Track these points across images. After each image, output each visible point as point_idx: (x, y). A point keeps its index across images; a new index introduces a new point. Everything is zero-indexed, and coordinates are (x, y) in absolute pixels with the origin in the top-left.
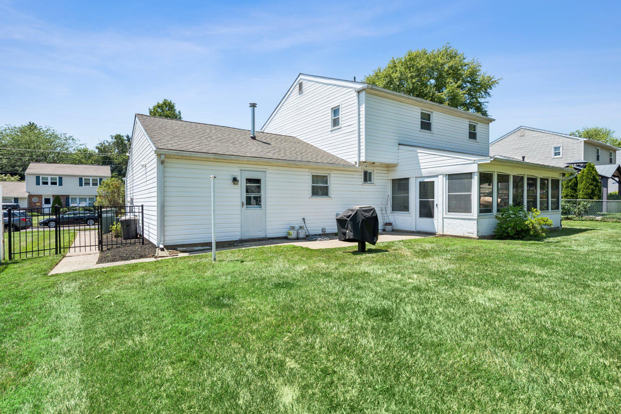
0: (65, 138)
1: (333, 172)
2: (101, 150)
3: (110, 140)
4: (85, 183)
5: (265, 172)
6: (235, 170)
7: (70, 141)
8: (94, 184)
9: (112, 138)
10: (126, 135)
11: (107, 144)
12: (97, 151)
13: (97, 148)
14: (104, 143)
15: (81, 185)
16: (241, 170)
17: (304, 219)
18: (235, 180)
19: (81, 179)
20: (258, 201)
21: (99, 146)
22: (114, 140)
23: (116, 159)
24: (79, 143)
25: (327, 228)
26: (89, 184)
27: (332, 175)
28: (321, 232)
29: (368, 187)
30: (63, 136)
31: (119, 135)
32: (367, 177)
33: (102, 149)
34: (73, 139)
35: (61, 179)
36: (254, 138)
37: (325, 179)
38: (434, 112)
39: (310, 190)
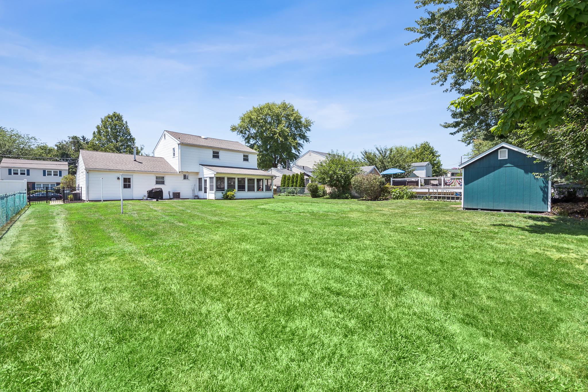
0: (27, 138)
2: (59, 147)
3: (67, 140)
4: (48, 174)
5: (132, 175)
6: (119, 175)
7: (33, 140)
8: (54, 175)
9: (69, 139)
10: (82, 136)
11: (65, 143)
12: (56, 148)
13: (56, 146)
14: (62, 142)
15: (44, 175)
18: (118, 178)
19: (44, 172)
20: (129, 186)
21: (58, 144)
22: (71, 140)
23: (73, 155)
24: (40, 142)
26: (51, 174)
27: (166, 176)
29: (186, 181)
30: (26, 136)
31: (76, 137)
32: (185, 177)
33: (61, 147)
34: (35, 139)
35: (28, 171)
36: (135, 161)
37: (163, 178)
38: (221, 151)
39: (155, 182)
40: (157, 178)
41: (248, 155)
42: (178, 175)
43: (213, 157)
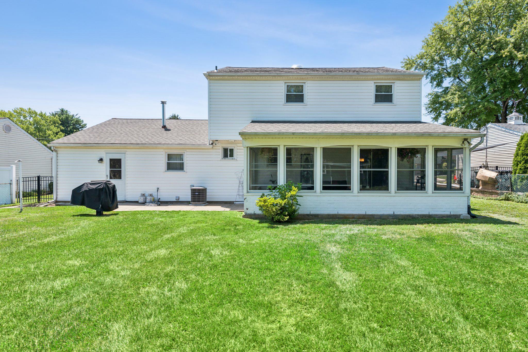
1: (188, 150)
5: (125, 153)
6: (102, 153)
16: (106, 153)
17: (158, 188)
18: (101, 160)
25: (180, 197)
27: (186, 153)
28: (174, 200)
29: (228, 162)
32: (228, 153)
36: (164, 127)
37: (180, 156)
38: (309, 82)
39: (164, 166)
40: (170, 157)
41: (391, 86)
42: (211, 150)
43: (287, 101)
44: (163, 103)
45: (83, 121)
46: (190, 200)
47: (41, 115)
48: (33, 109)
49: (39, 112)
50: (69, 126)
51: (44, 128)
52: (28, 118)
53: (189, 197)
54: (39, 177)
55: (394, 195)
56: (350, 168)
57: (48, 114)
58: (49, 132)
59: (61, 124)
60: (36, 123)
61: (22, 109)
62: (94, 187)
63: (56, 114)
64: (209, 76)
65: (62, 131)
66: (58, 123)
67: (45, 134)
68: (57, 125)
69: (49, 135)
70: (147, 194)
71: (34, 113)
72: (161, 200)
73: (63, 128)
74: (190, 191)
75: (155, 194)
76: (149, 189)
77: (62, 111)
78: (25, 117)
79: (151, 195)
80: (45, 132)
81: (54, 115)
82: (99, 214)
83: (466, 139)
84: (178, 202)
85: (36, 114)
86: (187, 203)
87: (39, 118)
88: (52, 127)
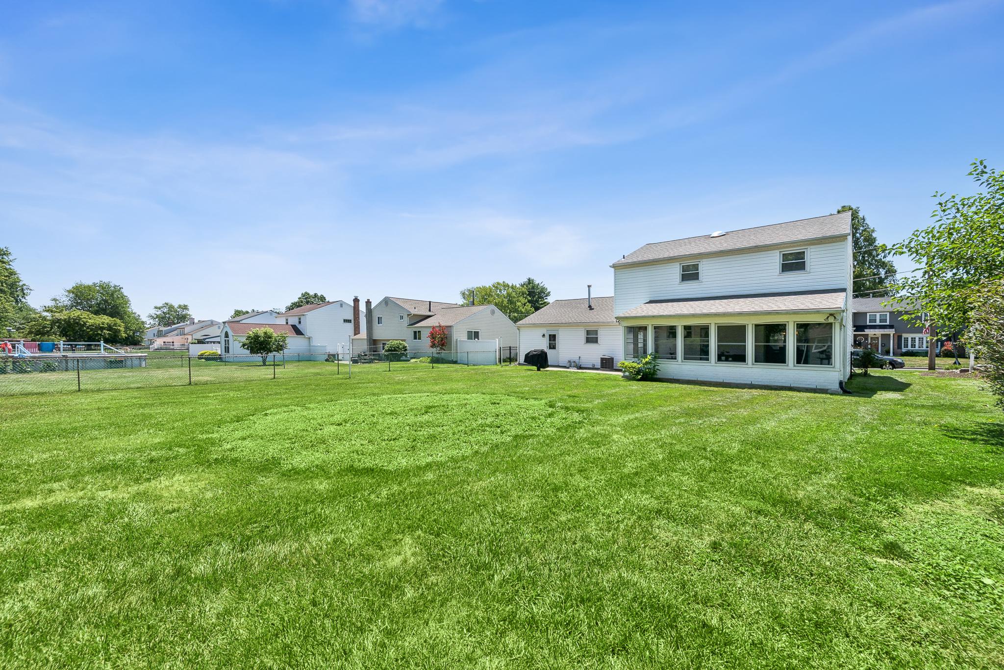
1: (602, 327)
5: (560, 330)
6: (544, 331)
16: (547, 331)
17: (579, 357)
18: (544, 336)
25: (593, 363)
27: (600, 330)
28: (589, 366)
36: (590, 307)
37: (596, 332)
38: (704, 260)
39: (584, 340)
40: (588, 332)
41: (804, 252)
42: (618, 327)
43: (683, 280)
44: (589, 286)
45: (547, 289)
46: (599, 367)
47: (512, 287)
48: (506, 282)
49: (511, 285)
50: (535, 296)
51: (515, 300)
52: (502, 291)
53: (598, 365)
54: (510, 347)
55: (751, 366)
56: (708, 342)
57: (518, 286)
58: (519, 304)
59: (528, 295)
60: (509, 295)
61: (498, 283)
62: (535, 353)
63: (524, 284)
64: (614, 266)
65: (529, 301)
66: (526, 294)
67: (516, 306)
68: (525, 296)
69: (519, 307)
70: (572, 361)
71: (506, 286)
72: (582, 366)
73: (530, 298)
74: (600, 360)
75: (577, 361)
76: (574, 357)
77: (529, 280)
78: (500, 291)
79: (574, 362)
80: (516, 303)
81: (522, 286)
82: (539, 370)
83: (831, 315)
84: (594, 368)
85: (508, 286)
86: (597, 369)
87: (510, 290)
88: (521, 298)
